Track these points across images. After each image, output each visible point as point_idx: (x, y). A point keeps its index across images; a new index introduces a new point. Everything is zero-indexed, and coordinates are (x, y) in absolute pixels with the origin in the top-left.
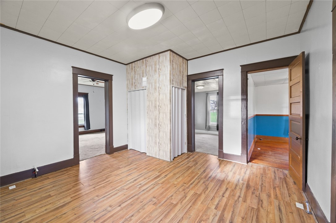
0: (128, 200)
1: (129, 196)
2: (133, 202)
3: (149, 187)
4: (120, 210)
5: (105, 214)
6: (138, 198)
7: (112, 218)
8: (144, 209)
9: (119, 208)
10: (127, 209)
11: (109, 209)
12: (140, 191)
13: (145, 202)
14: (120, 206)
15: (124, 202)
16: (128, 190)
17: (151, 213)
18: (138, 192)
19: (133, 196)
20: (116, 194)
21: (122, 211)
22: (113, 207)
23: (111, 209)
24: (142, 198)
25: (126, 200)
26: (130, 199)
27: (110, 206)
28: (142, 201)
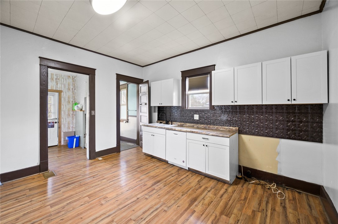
0: (130, 204)
1: (129, 208)
2: (125, 201)
3: (100, 221)
4: (137, 195)
5: (149, 193)
6: (119, 205)
7: (143, 190)
8: (117, 194)
9: (138, 196)
10: (132, 195)
11: (147, 197)
12: (114, 215)
13: (114, 201)
14: (138, 198)
15: (134, 202)
16: (129, 218)
17: (113, 191)
18: (116, 213)
19: (124, 208)
20: (144, 213)
21: (136, 194)
22: (144, 198)
23: (145, 196)
24: (115, 205)
25: (132, 203)
26: (128, 205)
27: (146, 199)
28: (117, 201)
